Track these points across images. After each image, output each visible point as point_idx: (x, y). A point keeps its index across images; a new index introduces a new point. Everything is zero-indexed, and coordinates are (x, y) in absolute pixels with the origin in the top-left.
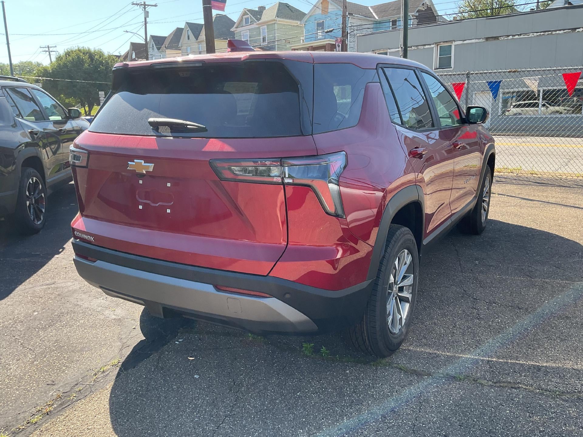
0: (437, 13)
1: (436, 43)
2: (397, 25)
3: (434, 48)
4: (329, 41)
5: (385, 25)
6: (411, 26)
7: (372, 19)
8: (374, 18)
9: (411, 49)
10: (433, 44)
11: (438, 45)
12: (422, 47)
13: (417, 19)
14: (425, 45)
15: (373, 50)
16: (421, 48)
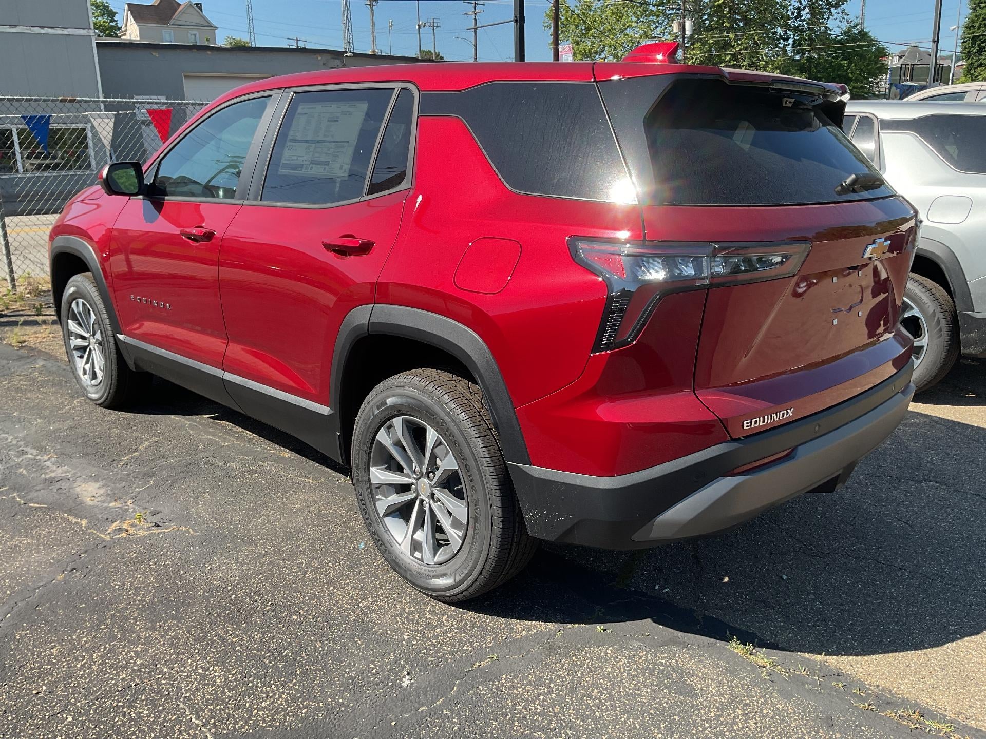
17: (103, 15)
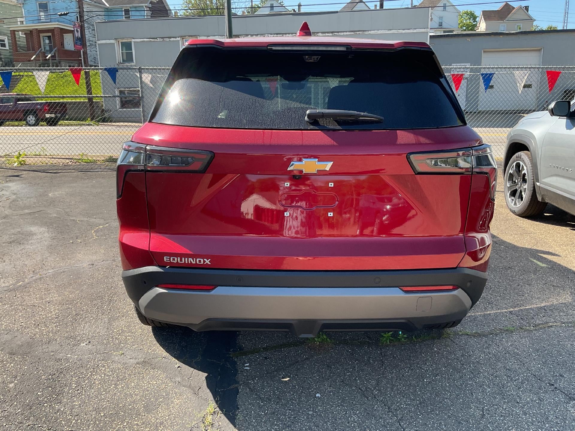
0: (169, 7)
1: (181, 37)
2: (130, 15)
3: (180, 41)
4: (58, 24)
5: (117, 13)
6: (146, 18)
7: (104, 6)
8: (104, 4)
9: (156, 40)
10: (178, 37)
11: (183, 39)
12: (168, 40)
13: (151, 11)
14: (170, 38)
15: (116, 38)
16: (166, 40)
17: (470, 19)
